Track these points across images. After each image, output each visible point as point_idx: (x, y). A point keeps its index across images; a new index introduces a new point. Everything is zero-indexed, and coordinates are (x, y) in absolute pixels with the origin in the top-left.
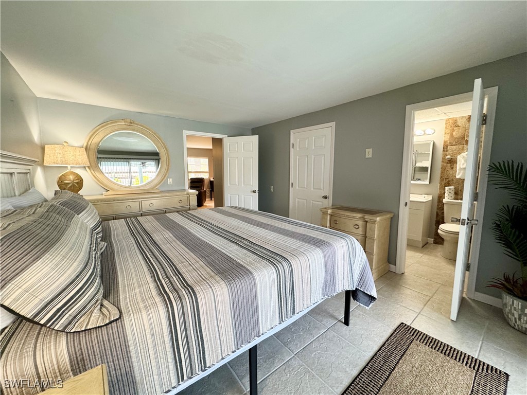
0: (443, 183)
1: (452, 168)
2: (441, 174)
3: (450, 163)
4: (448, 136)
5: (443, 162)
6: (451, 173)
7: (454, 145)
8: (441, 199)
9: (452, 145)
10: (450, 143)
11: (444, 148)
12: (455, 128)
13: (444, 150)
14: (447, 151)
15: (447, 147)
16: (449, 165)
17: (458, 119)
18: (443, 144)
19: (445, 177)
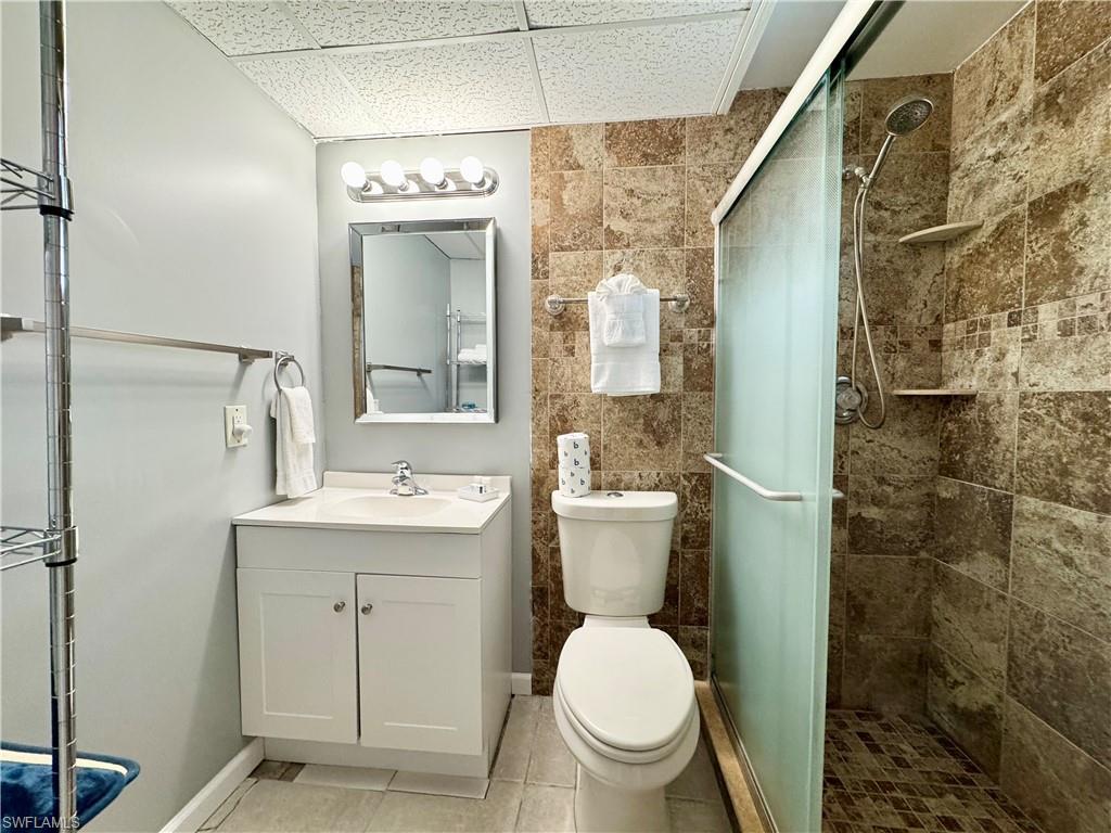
0: (545, 420)
1: (571, 351)
2: (535, 377)
3: (563, 327)
4: (545, 207)
5: (535, 321)
6: (568, 372)
7: (569, 248)
8: (544, 492)
9: (562, 249)
10: (555, 237)
11: (535, 262)
12: (568, 174)
13: (535, 270)
14: (546, 275)
15: (545, 254)
16: (558, 335)
17: (574, 134)
18: (530, 243)
19: (551, 390)
